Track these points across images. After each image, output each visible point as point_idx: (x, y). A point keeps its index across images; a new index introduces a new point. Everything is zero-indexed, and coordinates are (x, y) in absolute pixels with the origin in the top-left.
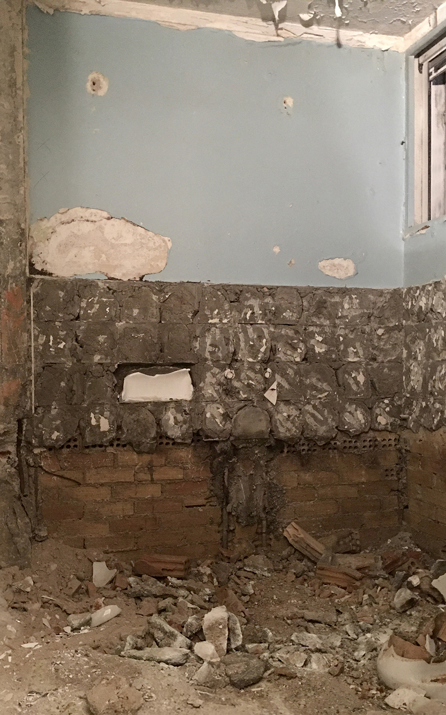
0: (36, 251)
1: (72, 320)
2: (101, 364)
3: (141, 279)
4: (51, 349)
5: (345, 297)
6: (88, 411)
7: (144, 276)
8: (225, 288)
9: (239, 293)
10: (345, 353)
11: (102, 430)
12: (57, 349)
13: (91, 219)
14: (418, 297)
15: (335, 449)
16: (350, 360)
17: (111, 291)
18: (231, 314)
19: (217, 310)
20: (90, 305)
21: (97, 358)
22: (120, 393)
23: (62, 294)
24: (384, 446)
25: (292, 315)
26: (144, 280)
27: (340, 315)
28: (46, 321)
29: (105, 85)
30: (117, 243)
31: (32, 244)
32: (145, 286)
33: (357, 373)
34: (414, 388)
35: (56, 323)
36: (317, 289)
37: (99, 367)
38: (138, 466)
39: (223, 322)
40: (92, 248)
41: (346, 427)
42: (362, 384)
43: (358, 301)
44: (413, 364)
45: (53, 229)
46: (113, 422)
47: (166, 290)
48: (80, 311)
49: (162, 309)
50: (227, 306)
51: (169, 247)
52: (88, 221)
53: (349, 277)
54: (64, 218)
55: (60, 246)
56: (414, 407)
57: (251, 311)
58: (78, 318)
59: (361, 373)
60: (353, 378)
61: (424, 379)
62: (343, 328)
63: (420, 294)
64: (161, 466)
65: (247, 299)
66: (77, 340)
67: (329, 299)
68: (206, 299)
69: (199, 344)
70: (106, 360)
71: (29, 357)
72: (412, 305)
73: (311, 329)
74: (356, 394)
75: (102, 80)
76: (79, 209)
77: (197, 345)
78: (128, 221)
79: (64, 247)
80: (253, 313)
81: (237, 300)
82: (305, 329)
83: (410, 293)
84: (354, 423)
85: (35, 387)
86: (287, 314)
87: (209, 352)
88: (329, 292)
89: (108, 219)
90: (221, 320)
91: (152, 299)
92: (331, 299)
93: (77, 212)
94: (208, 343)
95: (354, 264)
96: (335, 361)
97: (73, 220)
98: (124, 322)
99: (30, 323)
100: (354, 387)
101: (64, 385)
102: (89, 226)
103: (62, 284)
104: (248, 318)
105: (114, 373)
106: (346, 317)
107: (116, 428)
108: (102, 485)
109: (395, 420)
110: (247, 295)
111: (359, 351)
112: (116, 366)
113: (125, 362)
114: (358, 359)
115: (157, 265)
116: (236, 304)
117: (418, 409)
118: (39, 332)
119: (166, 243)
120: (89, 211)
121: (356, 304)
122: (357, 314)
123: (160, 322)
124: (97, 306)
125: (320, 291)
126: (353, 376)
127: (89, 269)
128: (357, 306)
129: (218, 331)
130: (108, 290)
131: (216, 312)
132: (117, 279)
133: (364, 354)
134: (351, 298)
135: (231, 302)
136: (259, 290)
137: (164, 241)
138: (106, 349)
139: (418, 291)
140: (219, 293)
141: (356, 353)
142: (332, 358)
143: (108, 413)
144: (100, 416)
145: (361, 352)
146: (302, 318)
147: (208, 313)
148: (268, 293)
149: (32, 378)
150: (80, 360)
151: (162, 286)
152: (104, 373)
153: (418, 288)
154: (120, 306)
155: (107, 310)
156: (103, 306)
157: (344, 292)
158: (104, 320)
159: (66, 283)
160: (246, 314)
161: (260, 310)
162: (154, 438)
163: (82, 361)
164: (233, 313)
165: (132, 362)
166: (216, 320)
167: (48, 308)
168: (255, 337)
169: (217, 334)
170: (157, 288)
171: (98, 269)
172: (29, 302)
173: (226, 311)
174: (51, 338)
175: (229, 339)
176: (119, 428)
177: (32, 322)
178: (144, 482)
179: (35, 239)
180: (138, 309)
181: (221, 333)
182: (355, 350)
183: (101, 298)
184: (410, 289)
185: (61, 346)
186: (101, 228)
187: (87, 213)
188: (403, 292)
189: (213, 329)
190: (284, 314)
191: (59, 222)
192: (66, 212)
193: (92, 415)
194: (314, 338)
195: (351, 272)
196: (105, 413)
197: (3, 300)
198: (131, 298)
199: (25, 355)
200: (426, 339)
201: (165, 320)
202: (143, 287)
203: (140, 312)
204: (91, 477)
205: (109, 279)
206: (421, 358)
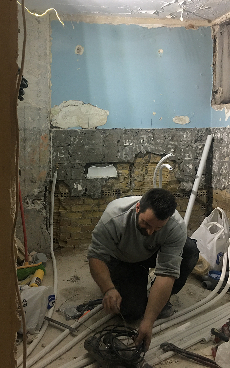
0: (54, 118)
1: (67, 146)
2: (79, 163)
3: (96, 128)
4: (59, 158)
5: (185, 132)
6: (73, 183)
7: (97, 127)
8: (131, 131)
9: (138, 132)
10: (185, 156)
11: (79, 190)
12: (61, 158)
13: (75, 105)
14: (217, 132)
15: (179, 196)
16: (186, 159)
17: (84, 134)
19: (128, 140)
20: (75, 140)
21: (77, 161)
22: (86, 175)
23: (63, 136)
24: (201, 195)
25: (161, 141)
26: (97, 128)
27: (182, 140)
28: (57, 147)
29: (83, 50)
30: (86, 114)
31: (52, 116)
32: (98, 131)
33: (189, 164)
34: (215, 171)
35: (61, 147)
36: (172, 129)
37: (78, 165)
39: (131, 144)
40: (76, 116)
41: (184, 188)
42: (191, 169)
43: (190, 134)
44: (214, 161)
45: (60, 110)
46: (83, 186)
47: (106, 132)
48: (71, 142)
49: (104, 140)
50: (132, 138)
51: (108, 114)
52: (74, 105)
53: (187, 124)
54: (65, 105)
55: (63, 116)
56: (214, 179)
57: (142, 140)
58: (70, 145)
59: (191, 164)
60: (187, 167)
61: (219, 167)
62: (184, 146)
63: (218, 131)
64: (103, 204)
65: (141, 135)
66: (69, 154)
67: (177, 134)
68: (123, 135)
69: (120, 154)
70: (81, 162)
71: (50, 161)
72: (214, 135)
73: (169, 146)
74: (189, 173)
75: (81, 48)
76: (71, 101)
77: (119, 154)
78: (91, 105)
79: (65, 117)
80: (144, 140)
81: (137, 136)
82: (166, 146)
83: (214, 130)
84: (187, 186)
85: (52, 173)
86: (158, 141)
87: (124, 157)
88: (177, 130)
89: (83, 104)
90: (129, 144)
91: (101, 136)
92: (178, 133)
93: (70, 102)
94: (124, 154)
95: (189, 118)
96: (180, 160)
97: (68, 106)
98: (89, 146)
99: (50, 148)
100: (188, 171)
101: (64, 172)
102: (75, 108)
103: (64, 132)
104: (141, 143)
105: (84, 167)
106: (185, 141)
107: (84, 189)
108: (78, 212)
109: (206, 184)
110: (141, 133)
111: (190, 155)
112: (85, 164)
113: (89, 162)
114: (190, 158)
115: (103, 122)
116: (136, 137)
117: (216, 180)
118: (54, 151)
119: (107, 113)
120: (75, 101)
121: (189, 135)
122: (190, 139)
123: (104, 145)
124: (78, 140)
125: (173, 130)
126: (187, 166)
127: (75, 125)
128: (190, 136)
129: (128, 149)
130: (82, 133)
132: (86, 129)
133: (193, 156)
134: (187, 133)
135: (134, 136)
136: (146, 131)
137: (106, 112)
138: (81, 157)
139: (217, 130)
140: (129, 133)
141: (189, 156)
142: (178, 158)
143: (82, 183)
144: (78, 184)
145: (191, 156)
146: (165, 142)
147: (124, 141)
148: (150, 132)
149: (51, 169)
150: (70, 162)
151: (105, 131)
152: (80, 167)
153: (217, 129)
154: (87, 140)
155: (82, 141)
156: (80, 139)
157: (184, 130)
158: (80, 145)
159: (65, 131)
160: (140, 141)
161: (147, 139)
162: (100, 193)
163: (71, 162)
164: (135, 141)
165: (92, 162)
166: (127, 144)
167: (58, 142)
168: (144, 150)
169: (128, 150)
170: (103, 132)
171: (78, 125)
172: (50, 139)
173: (132, 140)
174: (59, 153)
175: (133, 152)
176: (86, 190)
177: (51, 147)
178: (96, 211)
179: (53, 114)
180: (95, 140)
181: (129, 149)
182: (189, 155)
183: (79, 136)
184: (214, 128)
185: (63, 156)
186: (80, 108)
187: (74, 102)
188: (211, 129)
189: (126, 148)
190: (157, 141)
191: (63, 106)
192: (66, 102)
193: (75, 184)
194: (170, 150)
195: (187, 122)
196: (80, 183)
197: (40, 140)
198: (92, 136)
199: (48, 161)
200: (220, 151)
201: (105, 145)
202: (97, 132)
203: (95, 142)
204: (74, 208)
205: (82, 129)
206: (218, 159)
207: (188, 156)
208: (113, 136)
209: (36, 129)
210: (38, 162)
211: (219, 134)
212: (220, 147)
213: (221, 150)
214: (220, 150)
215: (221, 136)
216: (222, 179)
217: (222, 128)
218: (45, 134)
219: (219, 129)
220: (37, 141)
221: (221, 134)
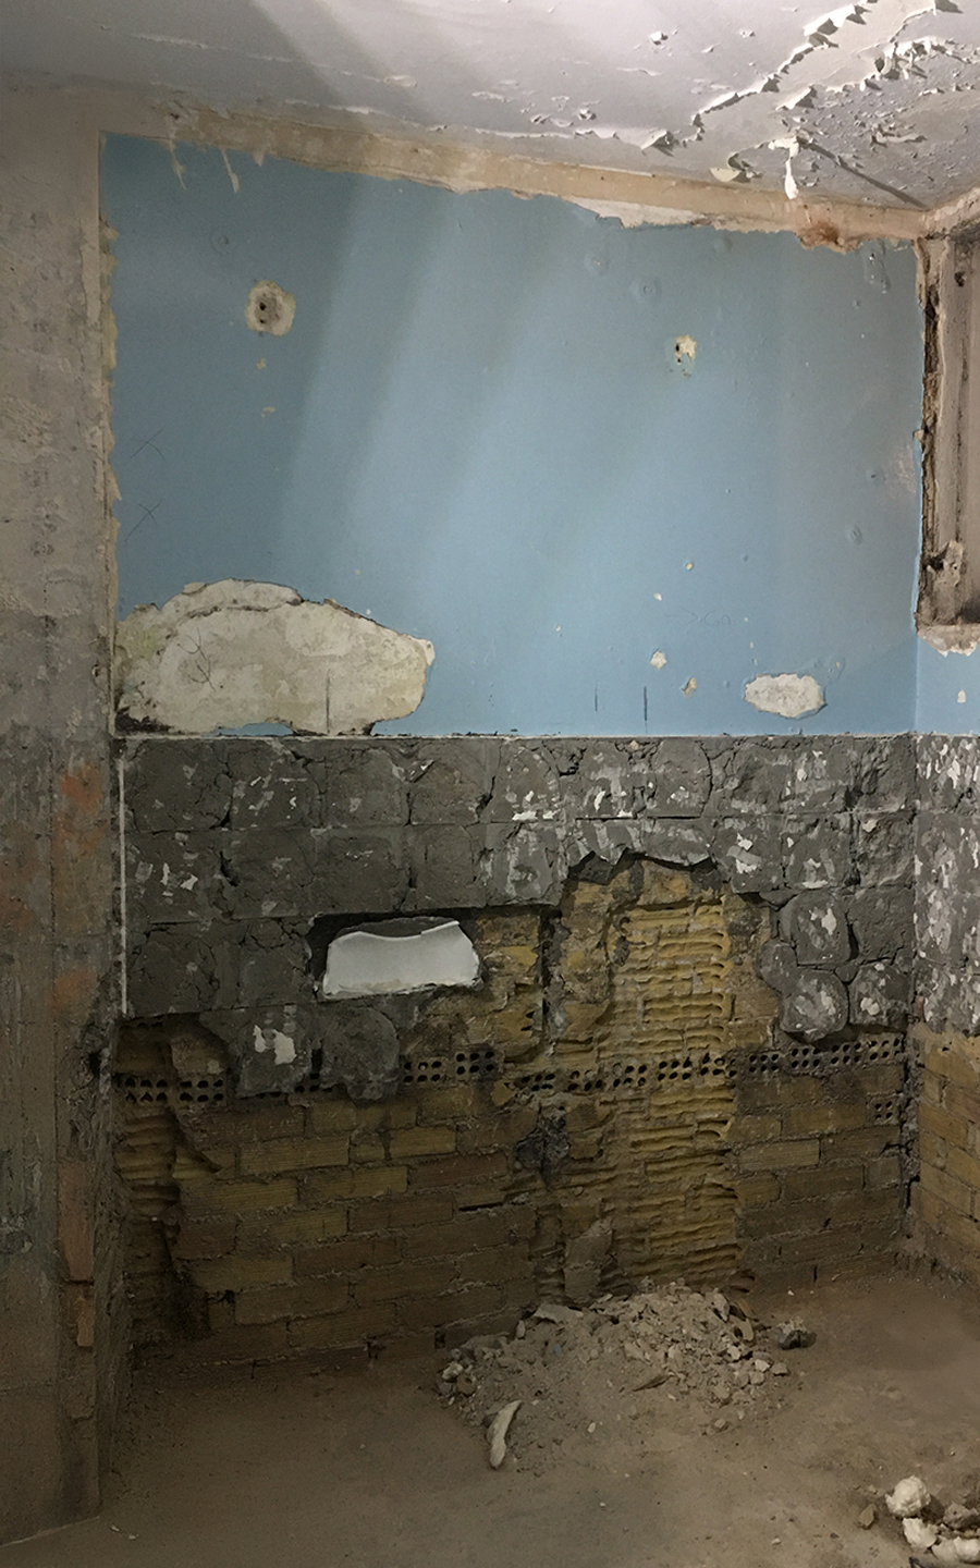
0: (134, 677)
1: (213, 827)
2: (279, 920)
3: (367, 731)
4: (165, 894)
5: (800, 756)
6: (249, 1024)
7: (373, 724)
8: (548, 745)
9: (578, 754)
10: (801, 873)
11: (279, 1061)
12: (180, 891)
13: (253, 604)
14: (944, 757)
15: (774, 1068)
16: (807, 885)
17: (301, 761)
18: (560, 800)
19: (531, 793)
20: (255, 793)
21: (268, 908)
22: (319, 977)
23: (190, 772)
24: (874, 1056)
25: (690, 797)
26: (373, 733)
27: (788, 792)
28: (154, 833)
29: (287, 309)
30: (313, 654)
31: (123, 664)
32: (376, 748)
33: (821, 912)
34: (935, 943)
35: (178, 835)
36: (742, 741)
37: (274, 925)
38: (357, 1132)
39: (545, 817)
40: (258, 668)
41: (798, 1026)
42: (830, 933)
43: (825, 762)
44: (934, 893)
45: (170, 629)
46: (303, 1042)
47: (420, 755)
48: (231, 806)
49: (412, 795)
50: (552, 784)
51: (429, 662)
52: (249, 609)
53: (808, 715)
54: (195, 604)
55: (186, 666)
56: (934, 981)
57: (603, 793)
58: (226, 821)
59: (829, 911)
60: (813, 922)
61: (955, 928)
62: (795, 821)
63: (948, 753)
64: (407, 1129)
65: (597, 767)
66: (224, 871)
67: (766, 761)
68: (509, 770)
69: (493, 865)
70: (288, 910)
71: (116, 912)
72: (933, 771)
73: (729, 823)
74: (820, 955)
75: (280, 299)
76: (227, 584)
77: (488, 866)
78: (338, 607)
79: (199, 668)
80: (608, 796)
81: (573, 771)
82: (716, 824)
83: (930, 746)
84: (814, 1018)
85: (128, 976)
86: (680, 796)
87: (513, 881)
88: (763, 744)
89: (295, 603)
90: (539, 813)
91: (392, 776)
92: (771, 760)
93: (224, 590)
94: (512, 863)
95: (818, 687)
96: (778, 888)
97: (216, 609)
98: (330, 827)
99: (118, 839)
100: (818, 943)
101: (195, 969)
102: (248, 621)
103: (193, 751)
104: (597, 807)
105: (306, 936)
106: (802, 796)
107: (310, 1056)
108: (278, 1176)
109: (896, 1004)
110: (595, 758)
111: (826, 866)
112: (311, 922)
113: (331, 912)
114: (824, 882)
115: (403, 699)
116: (571, 778)
117: (944, 987)
118: (138, 858)
119: (422, 652)
120: (252, 586)
121: (821, 770)
122: (823, 789)
123: (409, 822)
124: (269, 795)
125: (747, 746)
126: (812, 919)
127: (252, 715)
128: (824, 772)
129: (533, 838)
130: (294, 759)
131: (528, 798)
132: (315, 734)
133: (837, 871)
134: (810, 757)
135: (562, 774)
136: (620, 747)
137: (418, 648)
138: (289, 887)
139: (946, 746)
140: (537, 757)
141: (821, 872)
142: (770, 884)
143: (293, 1024)
144: (275, 1031)
145: (830, 869)
146: (710, 804)
147: (511, 798)
148: (640, 754)
149: (122, 957)
150: (230, 913)
151: (412, 746)
152: (284, 938)
153: (945, 740)
154: (320, 793)
155: (292, 802)
156: (283, 792)
157: (795, 745)
158: (284, 824)
159: (199, 746)
160: (592, 798)
161: (623, 789)
162: (394, 1072)
163: (235, 917)
164: (566, 797)
165: (346, 911)
166: (529, 815)
167: (158, 804)
168: (612, 846)
169: (531, 845)
170: (402, 751)
171: (272, 714)
172: (115, 792)
173: (550, 795)
174: (166, 868)
175: (555, 852)
176: (318, 1058)
177: (122, 837)
178: (370, 1164)
179: (128, 651)
180: (360, 797)
181: (539, 842)
182: (818, 865)
183: (279, 776)
184: (929, 738)
185: (188, 885)
186: (277, 624)
187: (247, 593)
188: (915, 741)
189: (522, 833)
190: (673, 796)
191: (183, 612)
192: (200, 590)
193: (257, 1030)
194: (734, 842)
195: (813, 703)
196: (286, 1025)
197: (55, 796)
198: (345, 776)
199: (105, 915)
200: (961, 849)
201: (418, 819)
202: (372, 751)
203: (363, 805)
204: (253, 1162)
205: (295, 734)
206: (950, 884)
207: (818, 870)
208: (456, 773)
209: (28, 739)
210: (46, 921)
211: (956, 764)
212: (963, 831)
213: (966, 843)
214: (962, 843)
215: (968, 776)
216: (972, 981)
217: (970, 740)
218: (87, 763)
219: (958, 740)
220: (39, 803)
221: (963, 767)
